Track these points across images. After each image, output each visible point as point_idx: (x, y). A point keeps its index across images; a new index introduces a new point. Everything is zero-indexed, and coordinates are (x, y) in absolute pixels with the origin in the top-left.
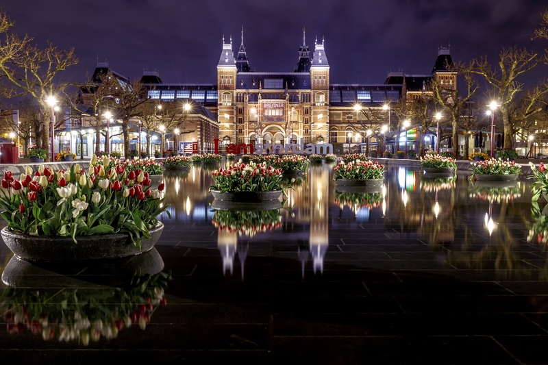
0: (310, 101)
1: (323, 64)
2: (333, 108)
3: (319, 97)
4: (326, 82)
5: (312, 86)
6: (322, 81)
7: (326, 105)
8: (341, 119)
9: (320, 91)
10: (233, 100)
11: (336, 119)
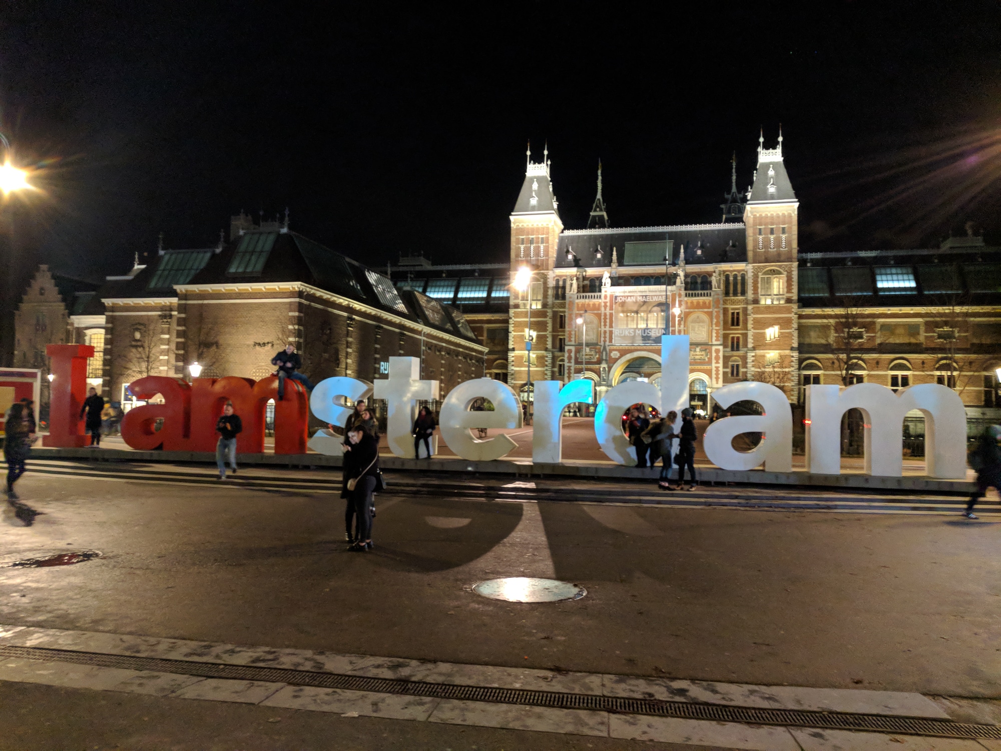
0: (743, 293)
1: (780, 196)
2: (808, 311)
3: (768, 282)
4: (789, 243)
5: (750, 254)
6: (778, 241)
7: (789, 301)
8: (831, 340)
9: (773, 266)
10: (545, 296)
11: (814, 338)
